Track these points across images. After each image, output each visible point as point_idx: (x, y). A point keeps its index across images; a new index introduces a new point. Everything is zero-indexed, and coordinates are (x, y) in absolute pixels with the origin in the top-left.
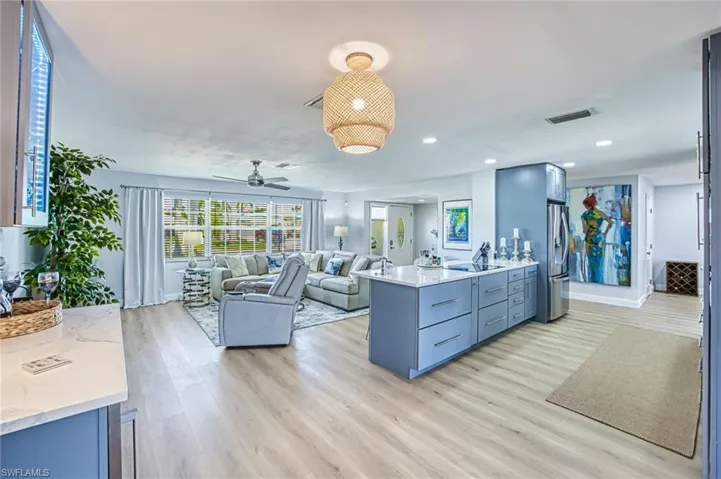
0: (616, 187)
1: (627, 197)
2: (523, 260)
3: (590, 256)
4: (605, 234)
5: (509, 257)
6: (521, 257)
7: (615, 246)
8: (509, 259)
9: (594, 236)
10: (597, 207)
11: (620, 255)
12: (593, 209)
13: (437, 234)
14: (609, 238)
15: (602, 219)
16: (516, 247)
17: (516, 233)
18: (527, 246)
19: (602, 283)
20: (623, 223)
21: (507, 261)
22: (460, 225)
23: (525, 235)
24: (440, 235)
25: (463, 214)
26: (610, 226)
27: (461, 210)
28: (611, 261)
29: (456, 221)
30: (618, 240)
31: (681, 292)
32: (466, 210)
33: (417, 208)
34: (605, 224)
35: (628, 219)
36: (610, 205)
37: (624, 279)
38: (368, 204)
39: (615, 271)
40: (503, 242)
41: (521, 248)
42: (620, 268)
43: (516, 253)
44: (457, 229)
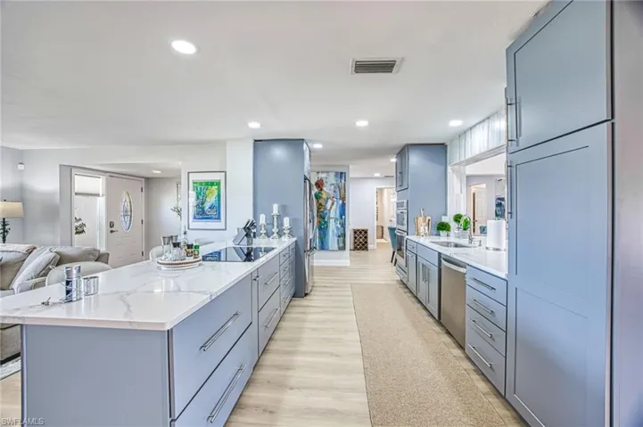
0: (337, 173)
1: (343, 181)
2: (283, 237)
3: (320, 229)
4: (330, 210)
5: (268, 235)
6: (280, 234)
7: (336, 219)
8: (269, 237)
9: (322, 212)
10: (325, 189)
11: (339, 226)
12: (321, 190)
13: (179, 212)
14: (332, 215)
15: (328, 199)
16: (275, 224)
17: (275, 209)
18: (286, 222)
19: (328, 250)
20: (341, 202)
21: (267, 239)
22: (211, 200)
23: (284, 210)
24: (184, 213)
25: (215, 187)
26: (333, 204)
27: (212, 184)
28: (333, 231)
29: (205, 196)
30: (338, 216)
31: (361, 249)
32: (218, 184)
33: (150, 183)
34: (330, 202)
35: (343, 199)
36: (333, 187)
37: (341, 245)
38: (67, 172)
39: (336, 239)
40: (262, 219)
41: (280, 225)
42: (339, 236)
43: (275, 230)
44: (207, 206)
